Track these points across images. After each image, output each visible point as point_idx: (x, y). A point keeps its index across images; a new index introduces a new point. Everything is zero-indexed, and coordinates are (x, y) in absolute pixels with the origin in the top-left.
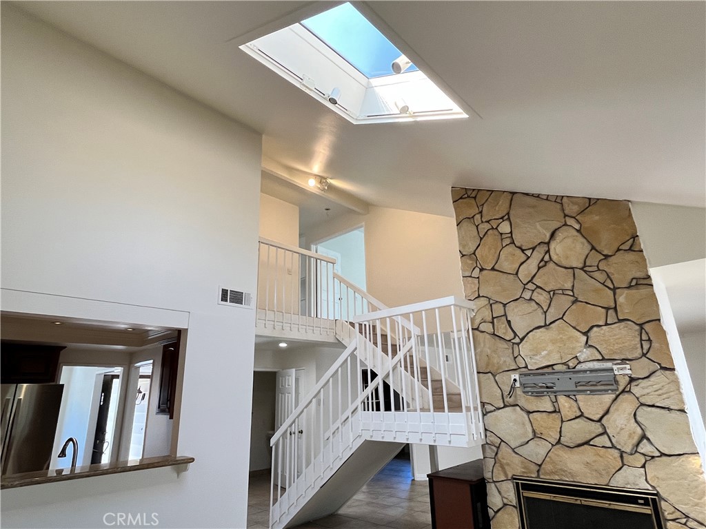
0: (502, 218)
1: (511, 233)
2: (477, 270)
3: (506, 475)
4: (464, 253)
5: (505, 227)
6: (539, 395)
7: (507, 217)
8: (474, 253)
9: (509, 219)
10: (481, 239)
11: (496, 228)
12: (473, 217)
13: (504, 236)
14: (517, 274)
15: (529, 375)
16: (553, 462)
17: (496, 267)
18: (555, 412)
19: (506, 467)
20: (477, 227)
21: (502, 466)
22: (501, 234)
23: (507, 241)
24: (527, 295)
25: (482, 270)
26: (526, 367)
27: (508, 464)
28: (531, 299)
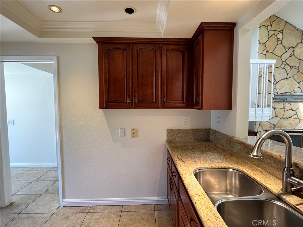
0: (280, 31)
1: (282, 39)
2: (265, 51)
3: (262, 129)
4: (261, 42)
5: (280, 36)
6: (279, 102)
7: (281, 32)
8: (265, 43)
9: (282, 33)
10: (269, 38)
11: (276, 35)
12: (267, 26)
13: (279, 40)
14: (281, 57)
15: (278, 95)
16: (280, 124)
17: (273, 52)
18: (283, 108)
19: (263, 127)
20: (268, 31)
21: (262, 127)
22: (278, 38)
23: (280, 42)
24: (283, 66)
25: (267, 52)
26: (277, 93)
27: (264, 126)
28: (283, 68)
